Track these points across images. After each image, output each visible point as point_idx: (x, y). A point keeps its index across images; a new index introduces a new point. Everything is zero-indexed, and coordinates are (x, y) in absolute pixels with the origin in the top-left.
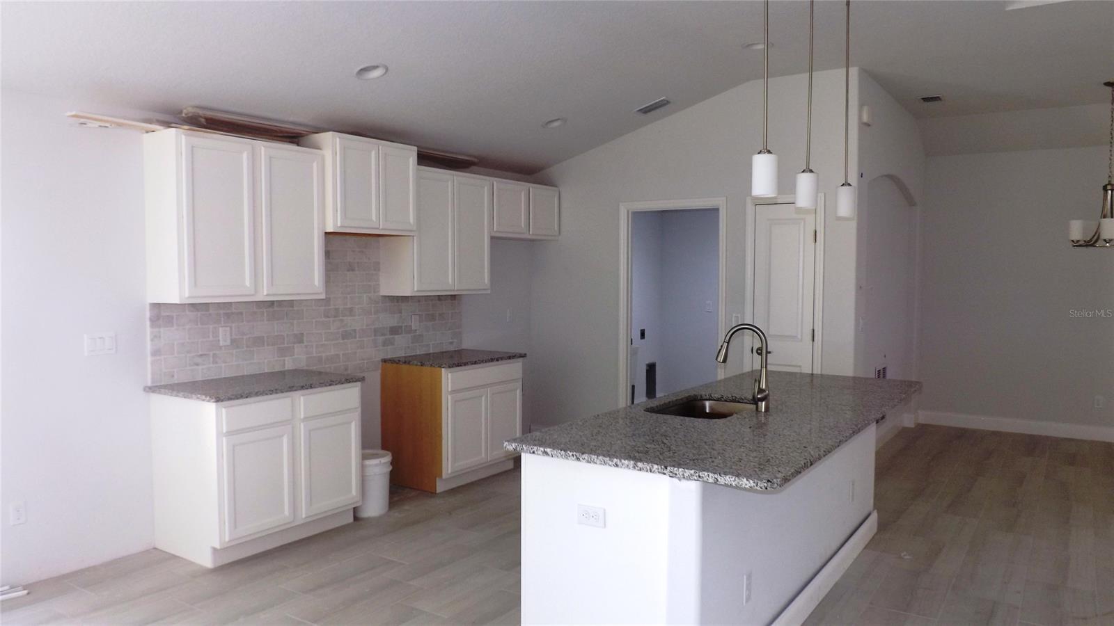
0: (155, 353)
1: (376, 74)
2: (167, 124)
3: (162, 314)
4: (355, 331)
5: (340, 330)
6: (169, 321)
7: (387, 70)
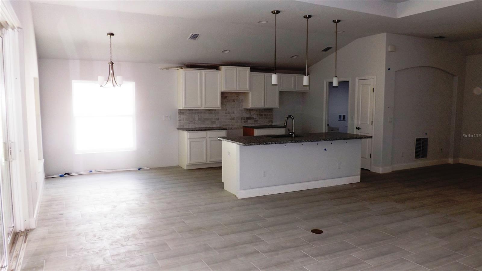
0: (179, 121)
1: (228, 52)
2: (181, 68)
3: (181, 112)
4: (235, 118)
5: (230, 118)
6: (183, 113)
7: (230, 51)
